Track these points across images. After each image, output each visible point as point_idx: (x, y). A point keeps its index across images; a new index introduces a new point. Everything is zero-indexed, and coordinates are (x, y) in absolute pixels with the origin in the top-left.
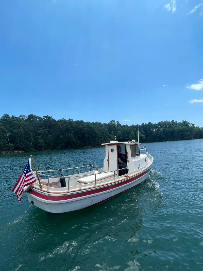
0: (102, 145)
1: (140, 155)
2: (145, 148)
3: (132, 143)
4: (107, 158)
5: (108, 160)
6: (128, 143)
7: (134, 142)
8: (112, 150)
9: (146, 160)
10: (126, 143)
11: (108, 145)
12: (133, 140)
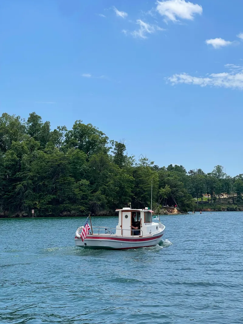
0: (116, 211)
1: (152, 222)
2: (158, 217)
3: (146, 210)
4: (120, 224)
5: (121, 226)
6: (143, 211)
7: (147, 210)
8: (126, 217)
9: (157, 228)
10: (141, 210)
11: (122, 211)
12: (146, 208)
